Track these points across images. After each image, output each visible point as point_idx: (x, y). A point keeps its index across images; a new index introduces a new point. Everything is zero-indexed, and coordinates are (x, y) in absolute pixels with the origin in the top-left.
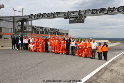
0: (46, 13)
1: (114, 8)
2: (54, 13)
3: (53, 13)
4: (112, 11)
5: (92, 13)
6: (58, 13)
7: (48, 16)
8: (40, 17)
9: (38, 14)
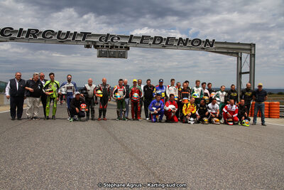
0: (53, 31)
1: (187, 39)
2: (75, 33)
3: (72, 32)
4: (185, 45)
5: (154, 43)
6: (85, 34)
7: (58, 38)
8: (35, 37)
9: (29, 30)
